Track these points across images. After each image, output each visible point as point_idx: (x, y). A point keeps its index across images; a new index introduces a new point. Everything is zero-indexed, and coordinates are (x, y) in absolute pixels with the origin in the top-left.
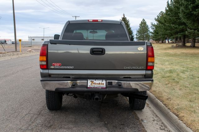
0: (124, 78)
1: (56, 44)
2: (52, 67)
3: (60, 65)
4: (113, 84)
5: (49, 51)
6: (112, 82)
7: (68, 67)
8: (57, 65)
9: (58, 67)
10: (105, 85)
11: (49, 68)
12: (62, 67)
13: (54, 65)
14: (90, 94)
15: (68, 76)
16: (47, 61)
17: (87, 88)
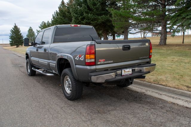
0: (138, 65)
1: (101, 43)
2: (99, 63)
3: (104, 61)
4: (136, 70)
5: (96, 49)
6: (135, 69)
7: (110, 62)
8: (102, 61)
9: (103, 63)
10: (131, 72)
11: (96, 64)
12: (105, 62)
13: (100, 61)
14: (125, 80)
15: (107, 69)
16: (95, 58)
17: (122, 76)
